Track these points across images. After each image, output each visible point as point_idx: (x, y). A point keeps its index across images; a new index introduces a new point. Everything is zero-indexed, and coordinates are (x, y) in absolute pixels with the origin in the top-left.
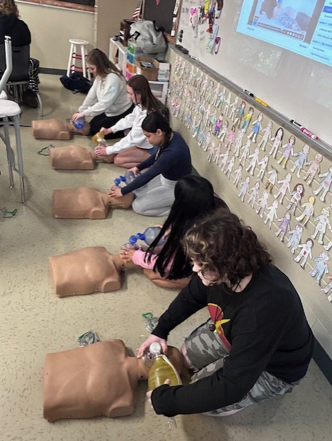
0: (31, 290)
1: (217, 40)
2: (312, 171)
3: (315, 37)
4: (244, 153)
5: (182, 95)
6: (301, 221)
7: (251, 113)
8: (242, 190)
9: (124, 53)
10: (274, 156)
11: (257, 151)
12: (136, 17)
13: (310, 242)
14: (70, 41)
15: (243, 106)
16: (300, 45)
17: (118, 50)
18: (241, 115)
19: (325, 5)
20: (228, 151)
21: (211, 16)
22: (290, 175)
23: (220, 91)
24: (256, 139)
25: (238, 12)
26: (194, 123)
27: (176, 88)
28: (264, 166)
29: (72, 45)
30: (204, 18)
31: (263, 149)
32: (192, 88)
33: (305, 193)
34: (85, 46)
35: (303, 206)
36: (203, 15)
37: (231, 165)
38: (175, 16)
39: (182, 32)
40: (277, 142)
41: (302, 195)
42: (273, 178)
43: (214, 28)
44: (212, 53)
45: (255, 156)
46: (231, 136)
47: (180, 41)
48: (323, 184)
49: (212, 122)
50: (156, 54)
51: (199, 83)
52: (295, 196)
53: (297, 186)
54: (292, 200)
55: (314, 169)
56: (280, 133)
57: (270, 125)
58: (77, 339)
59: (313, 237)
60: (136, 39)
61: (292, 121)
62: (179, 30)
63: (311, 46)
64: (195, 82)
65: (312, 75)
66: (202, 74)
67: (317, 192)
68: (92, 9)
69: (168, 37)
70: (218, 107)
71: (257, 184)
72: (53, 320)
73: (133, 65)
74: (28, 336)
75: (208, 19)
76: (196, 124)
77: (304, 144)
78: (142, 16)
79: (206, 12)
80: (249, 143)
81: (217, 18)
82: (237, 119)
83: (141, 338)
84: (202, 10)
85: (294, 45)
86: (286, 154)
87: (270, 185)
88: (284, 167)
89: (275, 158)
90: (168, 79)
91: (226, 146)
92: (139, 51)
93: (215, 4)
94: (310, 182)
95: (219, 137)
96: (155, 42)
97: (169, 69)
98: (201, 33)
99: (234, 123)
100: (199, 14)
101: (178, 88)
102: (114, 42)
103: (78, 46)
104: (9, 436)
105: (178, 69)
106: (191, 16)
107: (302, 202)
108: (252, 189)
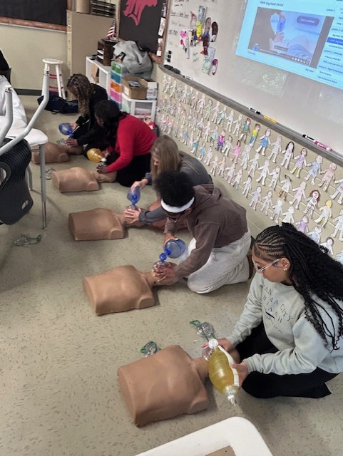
0: (81, 311)
1: (214, 62)
2: (327, 178)
3: (321, 63)
4: (252, 166)
5: (175, 112)
6: (319, 223)
7: (257, 129)
8: (253, 200)
9: (107, 73)
10: (286, 167)
11: (267, 163)
12: (111, 36)
13: (330, 241)
14: (44, 61)
15: (248, 123)
16: (307, 70)
17: (98, 70)
18: (246, 131)
19: (329, 36)
20: (234, 165)
21: (205, 39)
22: (304, 183)
23: (220, 108)
24: (265, 152)
25: (237, 38)
26: (192, 139)
27: (166, 106)
28: (276, 176)
29: (46, 65)
30: (197, 41)
31: (274, 161)
32: (186, 107)
33: (321, 198)
34: (59, 65)
35: (321, 209)
36: (195, 38)
37: (239, 177)
38: (161, 37)
39: (170, 52)
40: (288, 155)
41: (318, 199)
42: (286, 186)
43: (209, 50)
44: (208, 74)
45: (265, 168)
46: (236, 151)
47: (169, 61)
48: (339, 189)
49: (213, 137)
50: (142, 73)
51: (195, 101)
52: (311, 201)
53: (313, 192)
54: (309, 205)
55: (329, 177)
56: (291, 146)
57: (279, 139)
58: (139, 350)
59: (333, 236)
60: (122, 59)
61: (304, 136)
62: (167, 51)
63: (317, 71)
64: (190, 100)
65: (321, 95)
66: (197, 92)
67: (333, 197)
68: (64, 28)
69: (153, 57)
70: (219, 124)
71: (270, 193)
72: (112, 335)
73: (120, 85)
74: (95, 353)
75: (202, 43)
76: (193, 140)
77: (316, 155)
78: (118, 35)
79: (198, 35)
80: (257, 156)
81: (212, 41)
82: (242, 135)
83: (194, 343)
84: (194, 33)
85: (299, 69)
86: (299, 165)
87: (284, 193)
88: (298, 176)
89: (288, 169)
90: (155, 97)
91: (231, 160)
92: (126, 71)
93: (209, 28)
94: (326, 188)
95: (223, 151)
96: (141, 62)
97: (156, 87)
98: (194, 55)
99: (240, 139)
100: (190, 37)
101: (169, 106)
102: (91, 61)
103: (52, 66)
104: (109, 443)
105: (168, 87)
106: (181, 38)
107: (319, 206)
108: (265, 197)
